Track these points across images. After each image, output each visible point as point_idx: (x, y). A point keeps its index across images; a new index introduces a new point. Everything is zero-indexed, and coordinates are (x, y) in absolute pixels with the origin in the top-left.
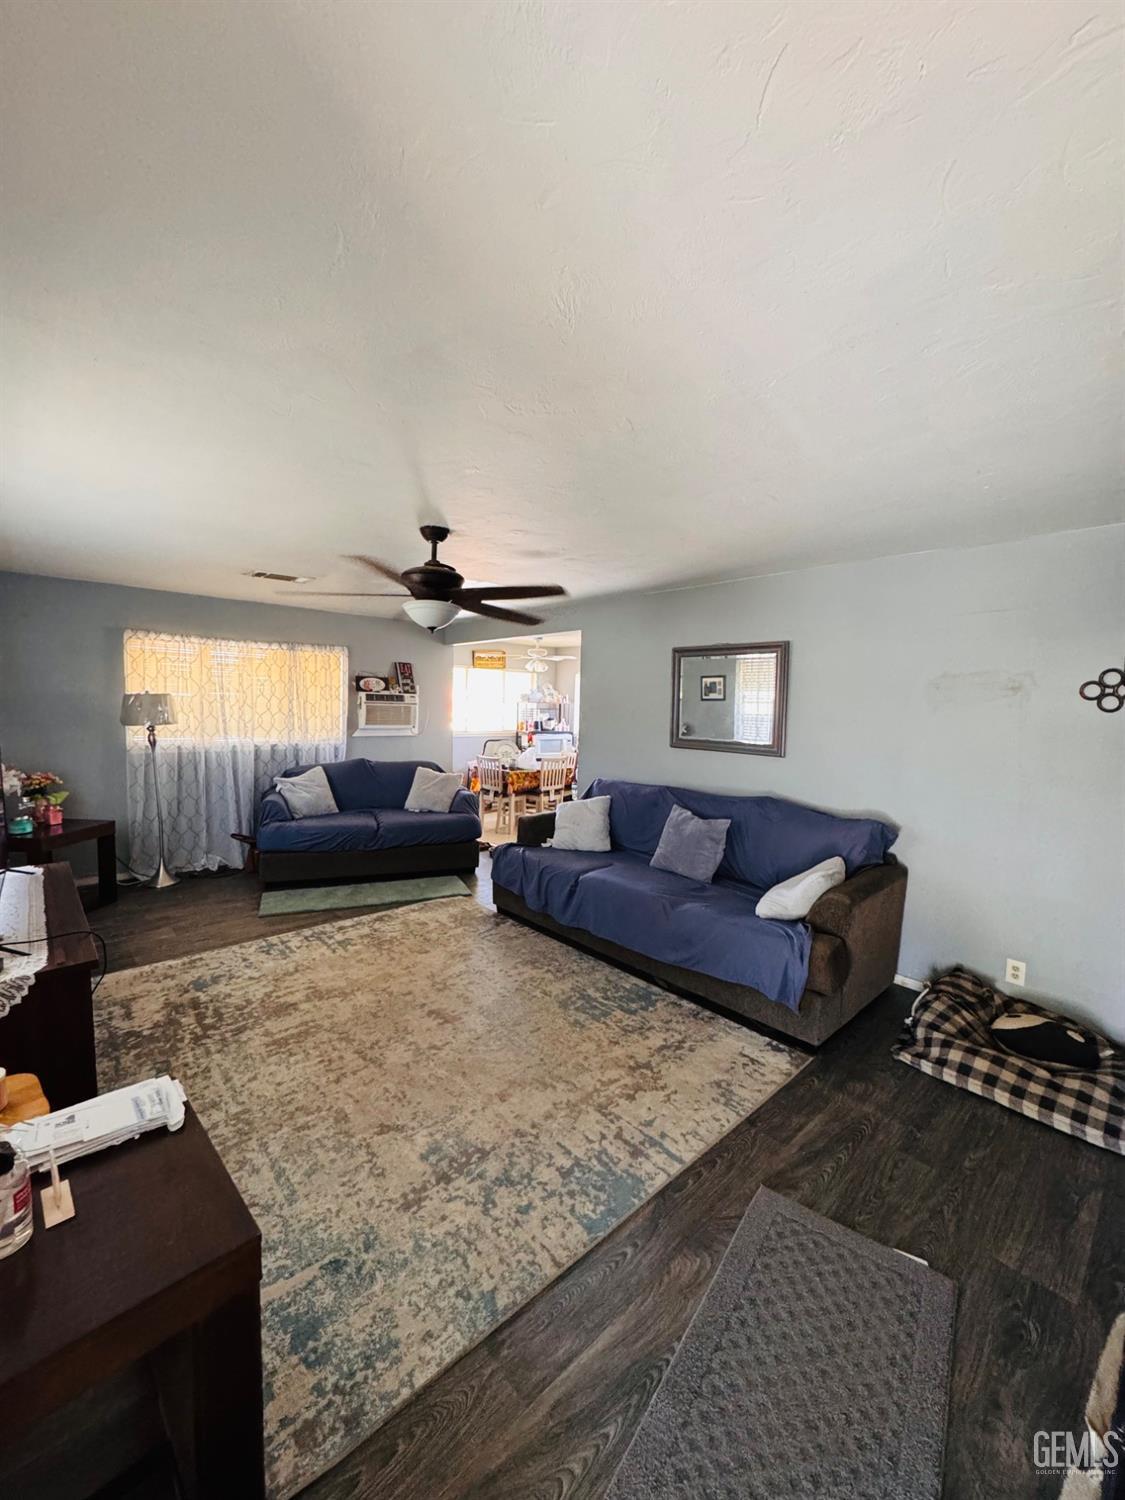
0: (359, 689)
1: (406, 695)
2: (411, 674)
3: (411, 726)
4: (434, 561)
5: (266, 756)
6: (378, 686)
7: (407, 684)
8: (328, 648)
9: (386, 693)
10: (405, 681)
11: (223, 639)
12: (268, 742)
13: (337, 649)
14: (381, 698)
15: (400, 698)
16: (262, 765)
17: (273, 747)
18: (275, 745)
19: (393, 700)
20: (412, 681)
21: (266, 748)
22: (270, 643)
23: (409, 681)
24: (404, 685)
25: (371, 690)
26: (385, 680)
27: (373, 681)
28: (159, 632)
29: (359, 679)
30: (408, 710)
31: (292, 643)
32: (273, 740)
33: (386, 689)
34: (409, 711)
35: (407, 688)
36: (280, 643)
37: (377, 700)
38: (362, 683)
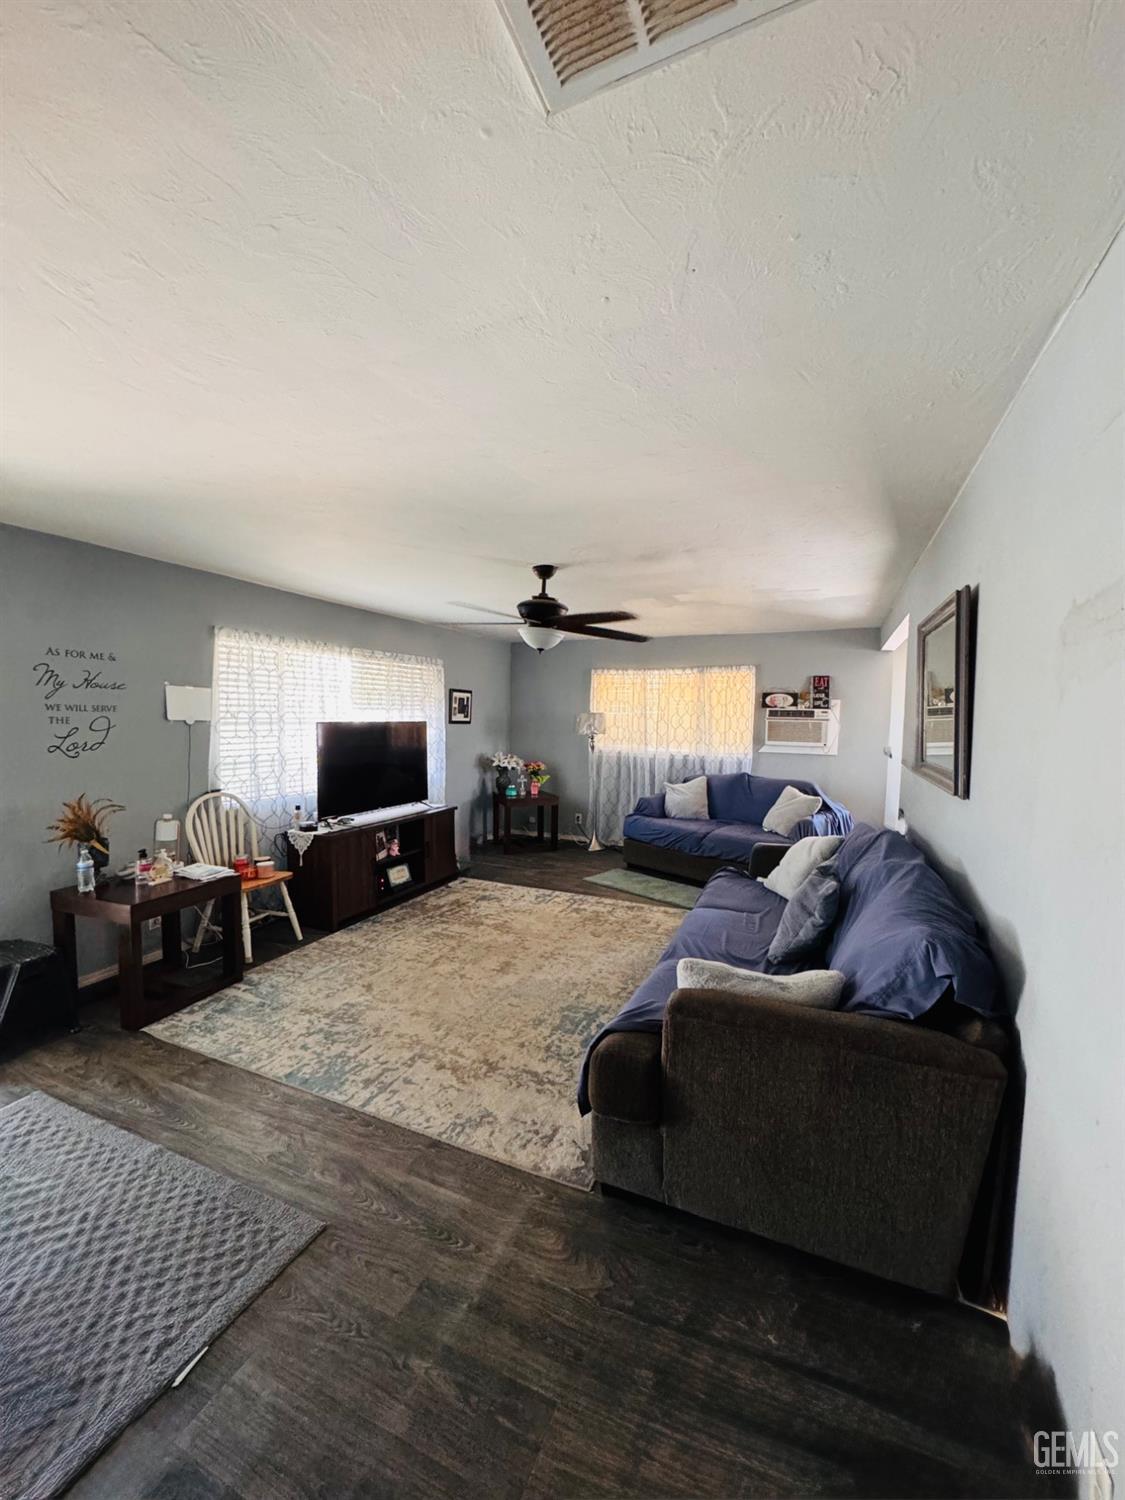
0: (765, 705)
1: (816, 710)
2: (827, 688)
3: (822, 744)
4: (543, 595)
5: (678, 764)
6: (784, 702)
7: (820, 699)
8: (734, 668)
9: (793, 708)
10: (817, 696)
11: (649, 669)
12: (679, 752)
13: (744, 669)
14: (788, 714)
15: (811, 714)
16: (674, 772)
17: (685, 758)
18: (688, 756)
19: (800, 716)
20: (827, 695)
21: (679, 758)
22: (684, 669)
23: (823, 695)
24: (815, 699)
25: (776, 707)
26: (795, 696)
27: (780, 697)
28: (609, 669)
29: (765, 695)
30: (818, 727)
31: (702, 667)
32: (685, 750)
33: (795, 704)
34: (820, 729)
35: (818, 703)
36: (692, 668)
37: (781, 715)
38: (768, 700)
